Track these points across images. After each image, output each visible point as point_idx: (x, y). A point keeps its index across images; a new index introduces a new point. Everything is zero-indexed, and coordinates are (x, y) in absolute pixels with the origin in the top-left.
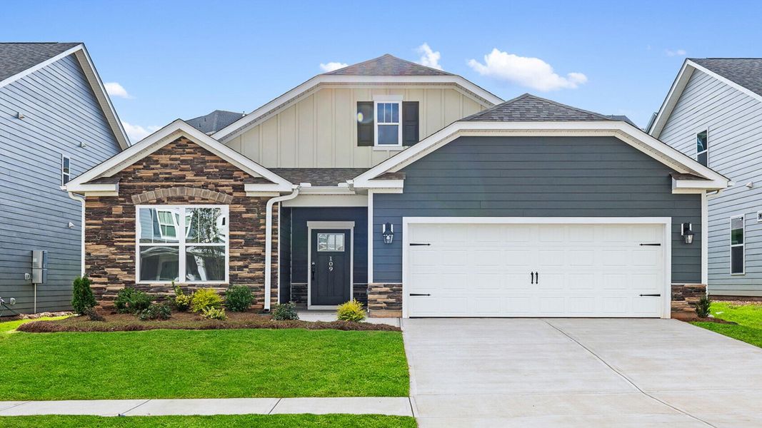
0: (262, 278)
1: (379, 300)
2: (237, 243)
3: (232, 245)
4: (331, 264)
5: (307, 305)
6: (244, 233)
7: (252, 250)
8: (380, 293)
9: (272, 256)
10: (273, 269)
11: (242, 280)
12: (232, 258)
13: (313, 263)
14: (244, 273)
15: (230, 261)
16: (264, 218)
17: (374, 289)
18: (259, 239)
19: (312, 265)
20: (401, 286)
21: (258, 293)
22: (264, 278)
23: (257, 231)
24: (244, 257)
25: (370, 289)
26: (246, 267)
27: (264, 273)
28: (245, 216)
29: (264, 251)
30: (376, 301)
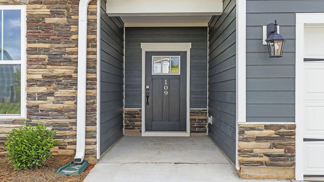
0: (73, 110)
1: (257, 151)
2: (38, 60)
3: (30, 62)
4: (166, 88)
5: (141, 132)
6: (47, 46)
7: (59, 70)
8: (258, 139)
9: (87, 79)
10: (90, 99)
11: (45, 114)
12: (31, 83)
13: (148, 87)
14: (48, 104)
15: (29, 86)
16: (76, 23)
17: (248, 133)
18: (69, 53)
19: (146, 89)
20: (294, 127)
21: (68, 133)
22: (75, 110)
23: (66, 43)
24: (48, 80)
25: (242, 132)
26: (51, 94)
27: (76, 103)
28: (48, 20)
29: (76, 72)
30: (252, 152)
